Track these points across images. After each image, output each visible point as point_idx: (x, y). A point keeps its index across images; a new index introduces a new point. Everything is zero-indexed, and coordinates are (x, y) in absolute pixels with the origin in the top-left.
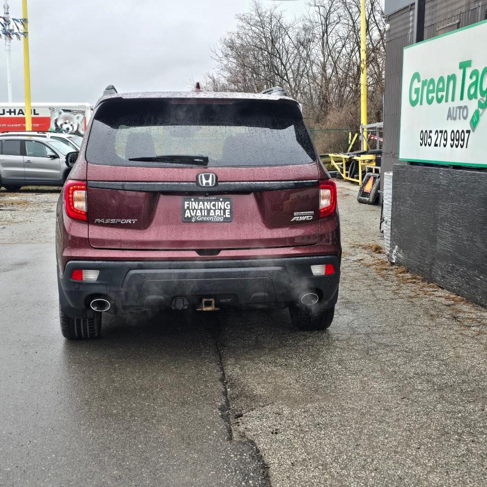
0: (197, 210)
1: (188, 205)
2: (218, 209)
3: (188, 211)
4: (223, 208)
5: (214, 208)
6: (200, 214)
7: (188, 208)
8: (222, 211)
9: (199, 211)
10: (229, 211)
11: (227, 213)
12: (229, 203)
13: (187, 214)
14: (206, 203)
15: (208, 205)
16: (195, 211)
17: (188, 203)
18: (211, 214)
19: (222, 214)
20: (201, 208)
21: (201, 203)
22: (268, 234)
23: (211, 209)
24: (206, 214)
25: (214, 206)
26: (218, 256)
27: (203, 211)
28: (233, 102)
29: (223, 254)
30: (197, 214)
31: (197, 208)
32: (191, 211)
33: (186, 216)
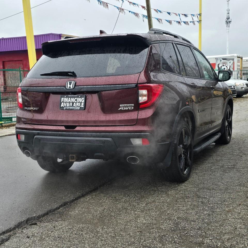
0: (67, 103)
1: (63, 100)
2: (78, 102)
3: (63, 103)
4: (80, 102)
5: (76, 102)
6: (68, 105)
7: (63, 101)
8: (80, 103)
9: (68, 103)
10: (83, 103)
11: (82, 105)
12: (83, 98)
13: (62, 105)
14: (72, 98)
15: (73, 100)
16: (66, 103)
17: (63, 98)
18: (74, 105)
19: (80, 105)
20: (69, 102)
21: (70, 98)
22: (103, 117)
23: (74, 102)
24: (71, 105)
25: (76, 100)
26: (75, 129)
27: (70, 103)
28: (101, 39)
29: (78, 128)
30: (67, 105)
31: (67, 102)
32: (64, 103)
33: (61, 106)
